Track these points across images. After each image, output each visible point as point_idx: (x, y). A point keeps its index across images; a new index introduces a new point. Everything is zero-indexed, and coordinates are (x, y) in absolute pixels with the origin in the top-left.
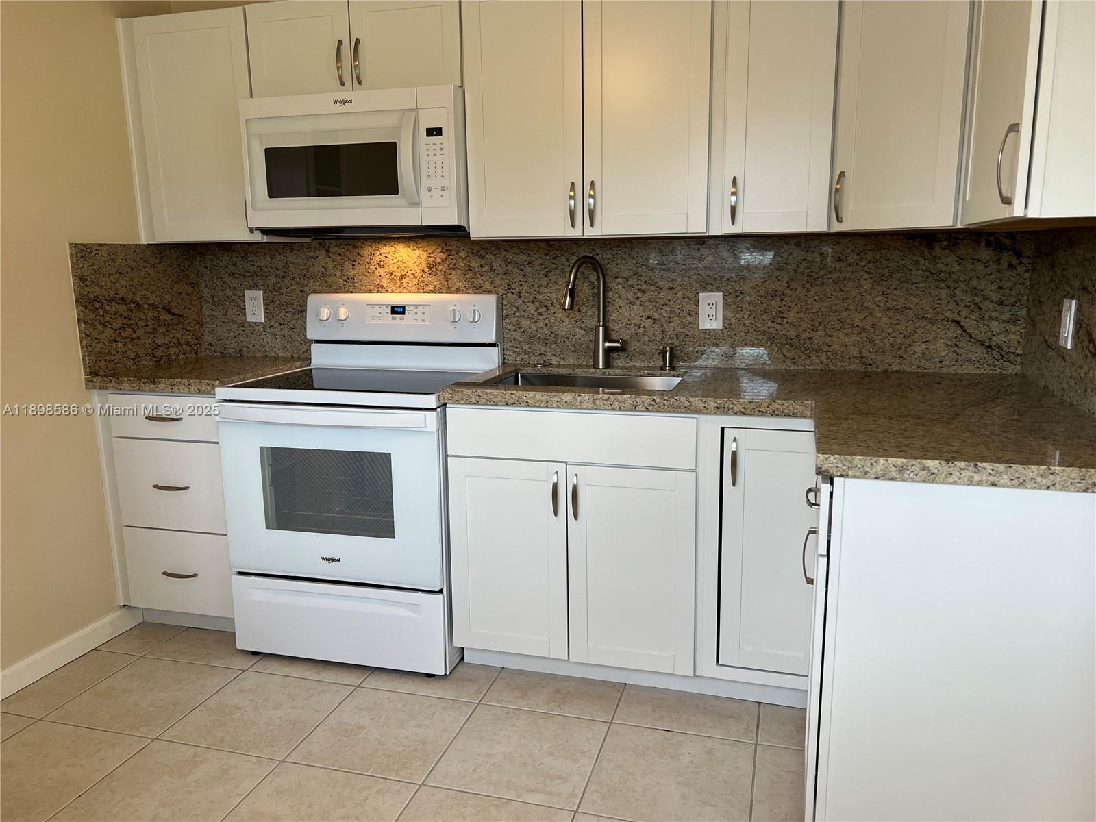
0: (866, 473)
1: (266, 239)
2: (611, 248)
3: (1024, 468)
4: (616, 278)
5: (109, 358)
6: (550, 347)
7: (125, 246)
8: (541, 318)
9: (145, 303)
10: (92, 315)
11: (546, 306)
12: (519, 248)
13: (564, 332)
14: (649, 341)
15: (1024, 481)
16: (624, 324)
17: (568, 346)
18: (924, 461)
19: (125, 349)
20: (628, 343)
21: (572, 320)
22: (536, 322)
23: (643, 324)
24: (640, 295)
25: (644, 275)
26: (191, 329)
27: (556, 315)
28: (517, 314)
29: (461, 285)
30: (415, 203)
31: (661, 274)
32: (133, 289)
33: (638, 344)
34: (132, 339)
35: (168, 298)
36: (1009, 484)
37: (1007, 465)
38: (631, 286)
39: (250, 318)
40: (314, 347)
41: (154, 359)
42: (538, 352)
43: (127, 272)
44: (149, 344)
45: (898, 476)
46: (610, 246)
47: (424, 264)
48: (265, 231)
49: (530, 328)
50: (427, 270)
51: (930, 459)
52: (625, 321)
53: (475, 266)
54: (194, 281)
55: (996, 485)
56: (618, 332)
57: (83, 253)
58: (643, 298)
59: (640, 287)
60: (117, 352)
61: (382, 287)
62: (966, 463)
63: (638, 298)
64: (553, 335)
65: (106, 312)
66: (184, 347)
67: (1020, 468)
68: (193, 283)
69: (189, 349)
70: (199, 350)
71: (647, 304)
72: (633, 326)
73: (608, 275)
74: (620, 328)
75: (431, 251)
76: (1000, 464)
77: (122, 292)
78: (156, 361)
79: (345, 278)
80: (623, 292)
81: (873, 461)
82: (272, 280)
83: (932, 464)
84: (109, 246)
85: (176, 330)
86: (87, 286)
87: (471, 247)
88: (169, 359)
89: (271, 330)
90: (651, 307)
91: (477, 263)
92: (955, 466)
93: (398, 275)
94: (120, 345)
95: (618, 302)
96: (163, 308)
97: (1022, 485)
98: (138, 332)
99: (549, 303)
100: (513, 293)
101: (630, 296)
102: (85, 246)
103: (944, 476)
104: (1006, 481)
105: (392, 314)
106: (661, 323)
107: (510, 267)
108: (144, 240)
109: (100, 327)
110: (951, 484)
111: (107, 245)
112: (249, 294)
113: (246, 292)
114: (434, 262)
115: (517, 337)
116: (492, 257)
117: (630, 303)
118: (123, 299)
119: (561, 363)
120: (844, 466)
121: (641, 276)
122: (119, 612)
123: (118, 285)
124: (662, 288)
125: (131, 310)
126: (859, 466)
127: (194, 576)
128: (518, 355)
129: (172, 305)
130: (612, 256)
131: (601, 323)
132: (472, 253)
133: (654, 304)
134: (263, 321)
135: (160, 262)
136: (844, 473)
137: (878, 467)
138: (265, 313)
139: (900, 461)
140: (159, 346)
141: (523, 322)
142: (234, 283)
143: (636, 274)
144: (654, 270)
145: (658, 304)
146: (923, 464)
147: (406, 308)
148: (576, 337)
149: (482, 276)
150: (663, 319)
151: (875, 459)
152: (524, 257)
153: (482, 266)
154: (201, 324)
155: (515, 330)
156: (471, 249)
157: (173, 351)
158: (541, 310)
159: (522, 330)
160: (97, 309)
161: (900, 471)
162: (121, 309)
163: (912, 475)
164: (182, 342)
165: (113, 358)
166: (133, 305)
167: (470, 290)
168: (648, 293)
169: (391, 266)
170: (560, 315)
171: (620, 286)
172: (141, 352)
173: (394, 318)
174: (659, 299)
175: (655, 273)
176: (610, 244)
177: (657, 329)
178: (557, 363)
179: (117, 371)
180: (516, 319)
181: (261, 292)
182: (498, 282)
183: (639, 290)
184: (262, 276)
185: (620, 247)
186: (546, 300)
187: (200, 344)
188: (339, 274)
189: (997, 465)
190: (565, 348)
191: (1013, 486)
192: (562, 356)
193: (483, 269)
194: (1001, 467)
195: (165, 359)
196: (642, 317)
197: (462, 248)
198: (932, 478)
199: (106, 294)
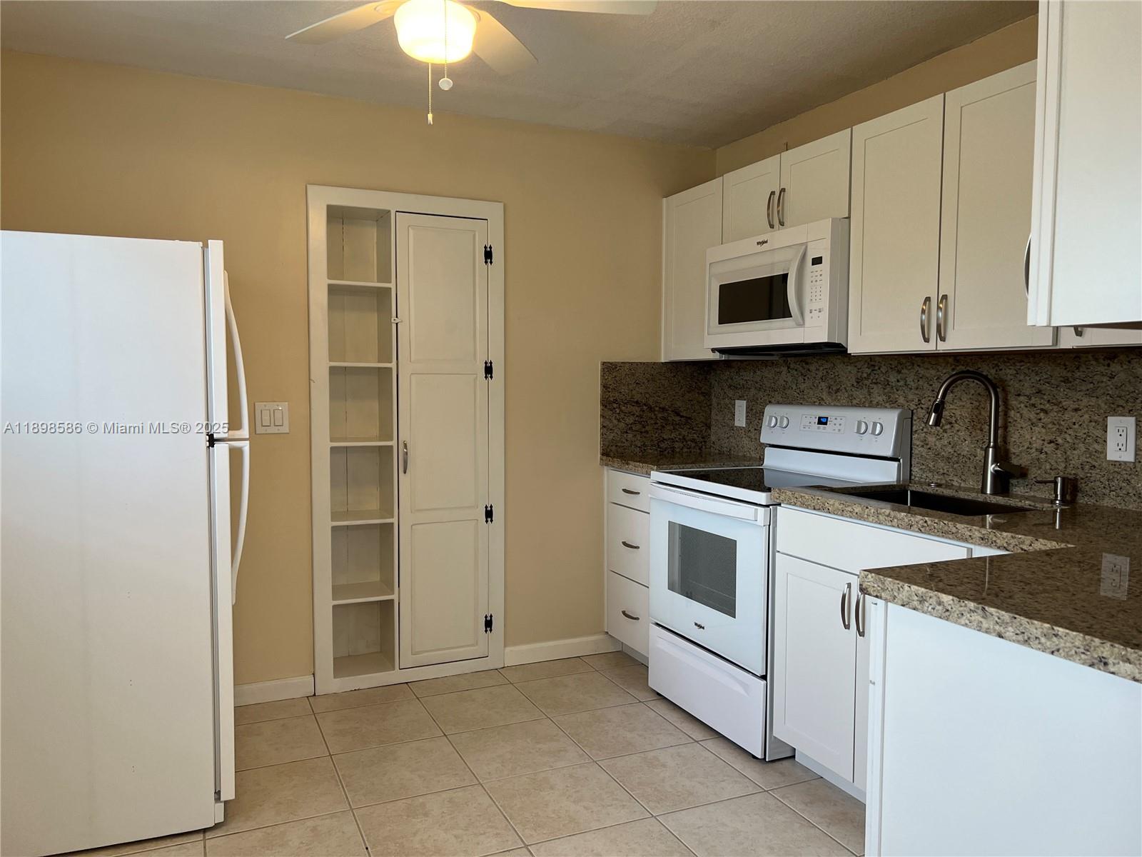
0: (895, 597)
1: (724, 357)
2: (1014, 363)
3: (1028, 622)
4: (1019, 395)
5: (619, 444)
6: (952, 467)
7: (644, 363)
8: (945, 435)
9: (657, 406)
10: (610, 413)
11: (951, 423)
12: (930, 363)
13: (966, 452)
14: (1051, 469)
15: (1029, 638)
16: (1025, 447)
17: (969, 467)
18: (939, 594)
19: (633, 439)
20: (1028, 469)
21: (974, 439)
22: (941, 439)
23: (1045, 449)
24: (1042, 415)
25: (1047, 394)
26: (697, 429)
27: (959, 433)
28: (925, 430)
29: (880, 398)
30: (801, 324)
31: (1065, 393)
32: (647, 396)
33: (1039, 472)
34: (641, 432)
35: (679, 404)
36: (1014, 638)
37: (1012, 615)
38: (1034, 405)
39: (737, 424)
40: (768, 450)
41: (659, 449)
42: (941, 470)
43: (643, 383)
44: (656, 437)
45: (919, 607)
46: (1013, 361)
47: (854, 379)
48: (722, 351)
49: (935, 445)
50: (855, 384)
51: (945, 593)
52: (1027, 445)
53: (893, 380)
54: (706, 391)
55: (1002, 637)
56: (1018, 456)
57: (609, 369)
58: (1046, 420)
59: (1042, 407)
60: (627, 440)
61: (822, 399)
62: (975, 604)
63: (1040, 419)
64: (955, 454)
65: (621, 410)
66: (689, 442)
67: (1024, 620)
68: (704, 393)
69: (693, 445)
70: (704, 447)
71: (1050, 426)
72: (1034, 450)
73: (1010, 392)
74: (1021, 452)
75: (859, 367)
76: (1006, 612)
77: (638, 397)
78: (660, 451)
79: (798, 391)
80: (1025, 412)
81: (899, 586)
82: (753, 391)
83: (946, 599)
84: (632, 363)
85: (683, 429)
86: (609, 392)
87: (891, 362)
88: (673, 451)
89: (749, 434)
90: (1054, 429)
91: (894, 378)
92: (966, 606)
93: (834, 388)
94: (630, 436)
95: (1019, 423)
96: (673, 411)
97: (1026, 642)
98: (647, 427)
99: (953, 420)
100: (922, 408)
101: (1032, 416)
102: (611, 363)
103: (956, 616)
104: (1011, 634)
105: (818, 424)
106: (1065, 449)
107: (921, 383)
108: (663, 360)
109: (615, 422)
110: (963, 625)
111: (629, 363)
112: (738, 403)
113: (737, 401)
114: (861, 377)
115: (923, 454)
116: (907, 371)
117: (1032, 424)
118: (637, 402)
119: (962, 485)
120: (879, 586)
121: (1044, 394)
122: (601, 637)
123: (634, 392)
124: (1066, 409)
125: (643, 411)
126: (890, 589)
127: (637, 619)
128: (924, 472)
129: (682, 409)
130: (1015, 372)
131: (992, 444)
132: (891, 368)
133: (1057, 427)
134: (744, 426)
135: (675, 376)
136: (879, 594)
137: (904, 594)
138: (747, 419)
139: (922, 590)
140: (664, 439)
141: (930, 439)
142: (730, 393)
143: (1039, 392)
144: (1059, 388)
145: (1062, 427)
146: (939, 598)
147: (829, 419)
148: (977, 458)
149: (897, 390)
150: (1067, 445)
151: (901, 583)
152: (933, 372)
153: (898, 381)
154: (709, 427)
155: (923, 446)
156: (891, 364)
157: (676, 445)
158: (946, 427)
159: (928, 447)
160: (614, 408)
161: (920, 602)
162: (636, 410)
163: (930, 608)
164: (687, 438)
165: (622, 445)
166: (645, 408)
167: (887, 405)
168: (1051, 414)
169: (830, 381)
170: (963, 433)
171: (1022, 405)
172: (648, 443)
173: (819, 428)
174: (1063, 421)
175: (1059, 391)
176: (1013, 358)
177: (1060, 456)
178: (958, 485)
179: (624, 454)
180: (924, 434)
181: (745, 402)
182: (910, 397)
183: (1042, 410)
184: (747, 388)
185: (1023, 361)
186: (951, 417)
187: (705, 442)
188: (794, 387)
189: (1003, 613)
190: (966, 469)
191: (1018, 642)
192: (963, 477)
193: (899, 384)
194: (1006, 616)
195: (670, 450)
196: (1044, 440)
197: (883, 363)
198: (946, 615)
199: (623, 397)
